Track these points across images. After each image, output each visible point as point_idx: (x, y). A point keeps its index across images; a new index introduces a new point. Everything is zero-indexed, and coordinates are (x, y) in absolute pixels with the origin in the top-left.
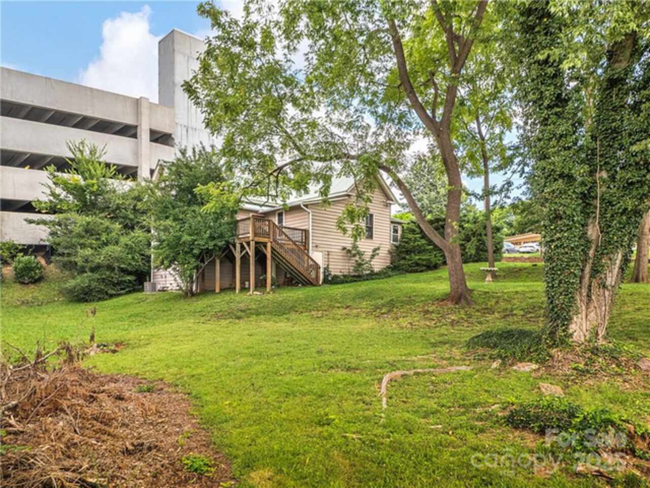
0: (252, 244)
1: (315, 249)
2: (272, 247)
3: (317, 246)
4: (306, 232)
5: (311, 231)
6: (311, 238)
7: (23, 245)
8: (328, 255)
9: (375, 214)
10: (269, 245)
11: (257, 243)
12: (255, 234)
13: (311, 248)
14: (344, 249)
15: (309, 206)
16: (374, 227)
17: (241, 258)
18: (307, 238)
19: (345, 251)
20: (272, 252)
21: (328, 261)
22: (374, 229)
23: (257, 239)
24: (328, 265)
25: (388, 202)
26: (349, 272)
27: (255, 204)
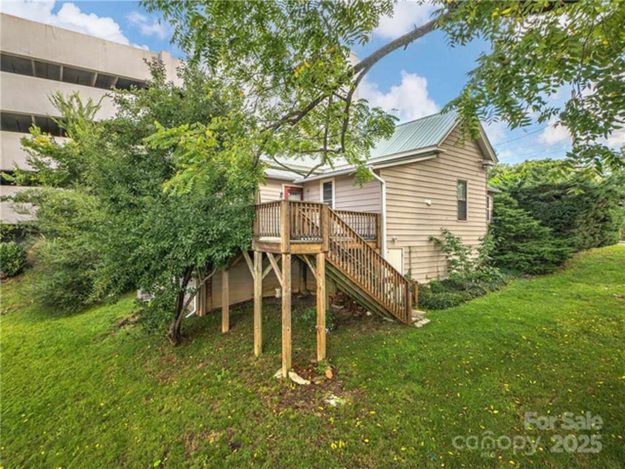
0: (286, 260)
1: (391, 246)
2: (327, 263)
3: (393, 241)
4: (377, 217)
5: (385, 214)
6: (385, 226)
7: (14, 225)
8: (410, 252)
9: (469, 182)
10: (321, 258)
11: (295, 258)
12: (293, 236)
13: (385, 245)
14: (431, 239)
15: (381, 173)
16: (468, 200)
17: (263, 281)
18: (378, 228)
19: (432, 243)
20: (326, 268)
21: (410, 264)
22: (468, 205)
23: (295, 249)
24: (410, 270)
25: (486, 162)
26: (438, 277)
27: (289, 170)
